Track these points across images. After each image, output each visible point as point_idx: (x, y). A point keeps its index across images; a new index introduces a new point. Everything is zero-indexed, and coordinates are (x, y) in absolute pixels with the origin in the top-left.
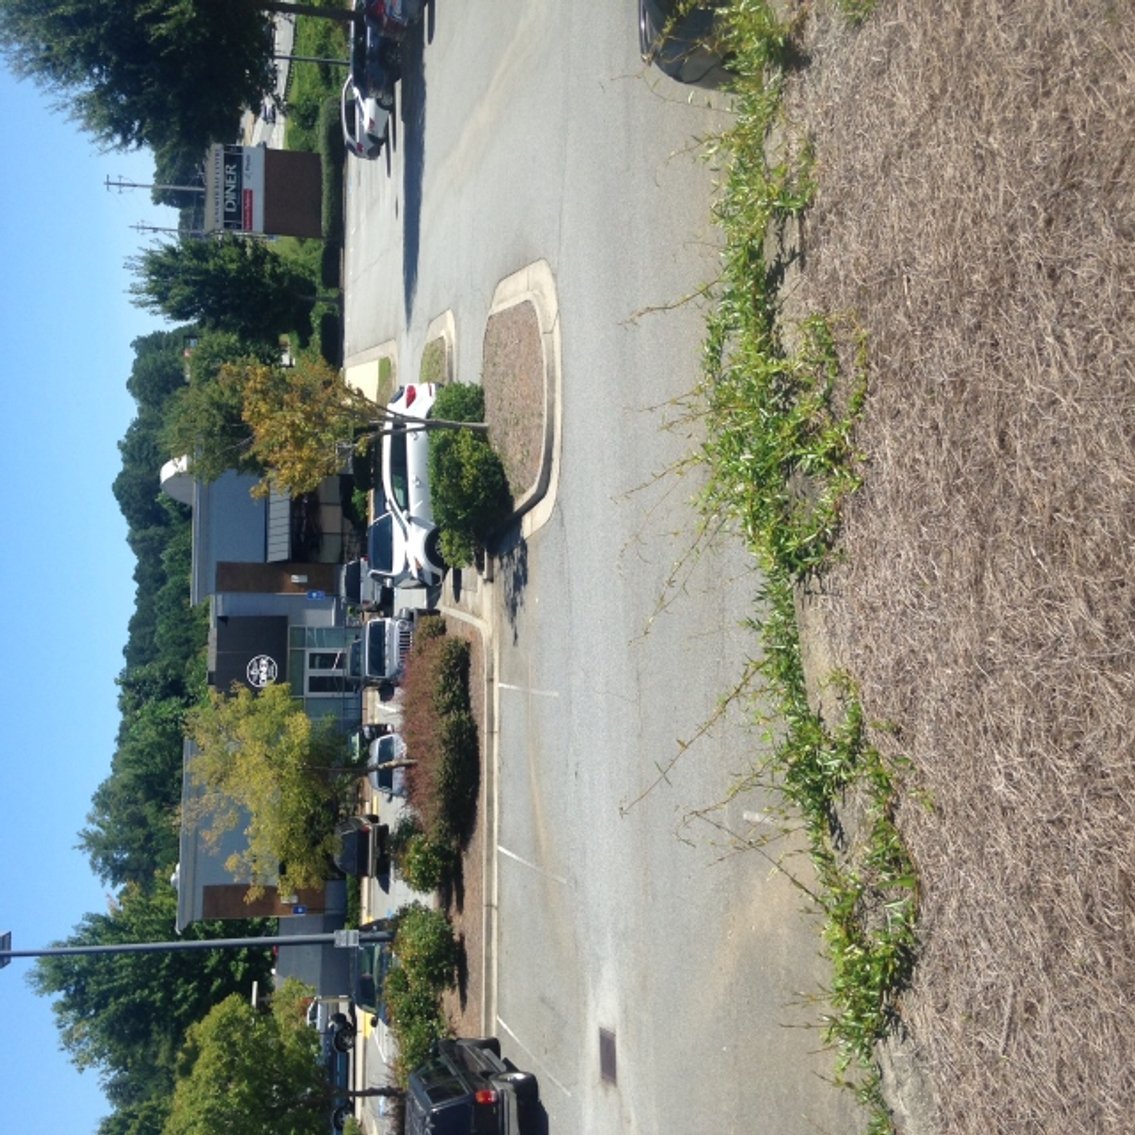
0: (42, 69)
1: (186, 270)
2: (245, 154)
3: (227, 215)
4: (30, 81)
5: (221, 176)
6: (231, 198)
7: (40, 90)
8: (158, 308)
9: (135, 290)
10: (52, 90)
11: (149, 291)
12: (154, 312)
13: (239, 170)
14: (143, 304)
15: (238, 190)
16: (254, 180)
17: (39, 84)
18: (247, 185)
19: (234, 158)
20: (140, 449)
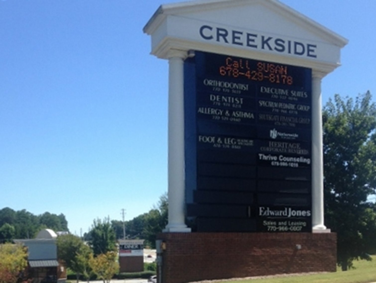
0: (163, 203)
1: (106, 235)
2: (141, 251)
3: (123, 246)
4: (159, 200)
5: (135, 244)
6: (128, 247)
7: (158, 203)
8: (94, 227)
9: (99, 221)
10: (158, 205)
11: (99, 224)
12: (92, 226)
13: (137, 249)
14: (95, 222)
15: (131, 249)
16: (134, 253)
17: (159, 202)
18: (133, 251)
19: (140, 247)
20: (23, 217)
